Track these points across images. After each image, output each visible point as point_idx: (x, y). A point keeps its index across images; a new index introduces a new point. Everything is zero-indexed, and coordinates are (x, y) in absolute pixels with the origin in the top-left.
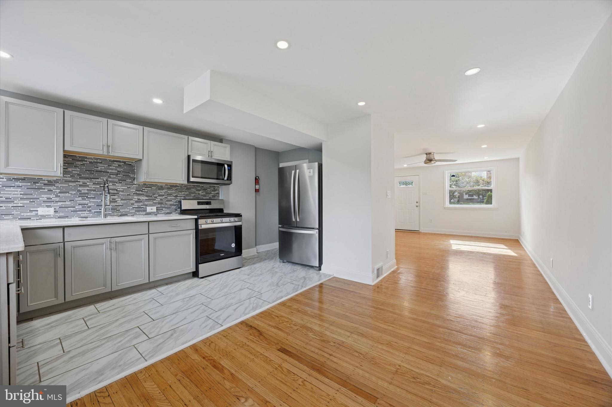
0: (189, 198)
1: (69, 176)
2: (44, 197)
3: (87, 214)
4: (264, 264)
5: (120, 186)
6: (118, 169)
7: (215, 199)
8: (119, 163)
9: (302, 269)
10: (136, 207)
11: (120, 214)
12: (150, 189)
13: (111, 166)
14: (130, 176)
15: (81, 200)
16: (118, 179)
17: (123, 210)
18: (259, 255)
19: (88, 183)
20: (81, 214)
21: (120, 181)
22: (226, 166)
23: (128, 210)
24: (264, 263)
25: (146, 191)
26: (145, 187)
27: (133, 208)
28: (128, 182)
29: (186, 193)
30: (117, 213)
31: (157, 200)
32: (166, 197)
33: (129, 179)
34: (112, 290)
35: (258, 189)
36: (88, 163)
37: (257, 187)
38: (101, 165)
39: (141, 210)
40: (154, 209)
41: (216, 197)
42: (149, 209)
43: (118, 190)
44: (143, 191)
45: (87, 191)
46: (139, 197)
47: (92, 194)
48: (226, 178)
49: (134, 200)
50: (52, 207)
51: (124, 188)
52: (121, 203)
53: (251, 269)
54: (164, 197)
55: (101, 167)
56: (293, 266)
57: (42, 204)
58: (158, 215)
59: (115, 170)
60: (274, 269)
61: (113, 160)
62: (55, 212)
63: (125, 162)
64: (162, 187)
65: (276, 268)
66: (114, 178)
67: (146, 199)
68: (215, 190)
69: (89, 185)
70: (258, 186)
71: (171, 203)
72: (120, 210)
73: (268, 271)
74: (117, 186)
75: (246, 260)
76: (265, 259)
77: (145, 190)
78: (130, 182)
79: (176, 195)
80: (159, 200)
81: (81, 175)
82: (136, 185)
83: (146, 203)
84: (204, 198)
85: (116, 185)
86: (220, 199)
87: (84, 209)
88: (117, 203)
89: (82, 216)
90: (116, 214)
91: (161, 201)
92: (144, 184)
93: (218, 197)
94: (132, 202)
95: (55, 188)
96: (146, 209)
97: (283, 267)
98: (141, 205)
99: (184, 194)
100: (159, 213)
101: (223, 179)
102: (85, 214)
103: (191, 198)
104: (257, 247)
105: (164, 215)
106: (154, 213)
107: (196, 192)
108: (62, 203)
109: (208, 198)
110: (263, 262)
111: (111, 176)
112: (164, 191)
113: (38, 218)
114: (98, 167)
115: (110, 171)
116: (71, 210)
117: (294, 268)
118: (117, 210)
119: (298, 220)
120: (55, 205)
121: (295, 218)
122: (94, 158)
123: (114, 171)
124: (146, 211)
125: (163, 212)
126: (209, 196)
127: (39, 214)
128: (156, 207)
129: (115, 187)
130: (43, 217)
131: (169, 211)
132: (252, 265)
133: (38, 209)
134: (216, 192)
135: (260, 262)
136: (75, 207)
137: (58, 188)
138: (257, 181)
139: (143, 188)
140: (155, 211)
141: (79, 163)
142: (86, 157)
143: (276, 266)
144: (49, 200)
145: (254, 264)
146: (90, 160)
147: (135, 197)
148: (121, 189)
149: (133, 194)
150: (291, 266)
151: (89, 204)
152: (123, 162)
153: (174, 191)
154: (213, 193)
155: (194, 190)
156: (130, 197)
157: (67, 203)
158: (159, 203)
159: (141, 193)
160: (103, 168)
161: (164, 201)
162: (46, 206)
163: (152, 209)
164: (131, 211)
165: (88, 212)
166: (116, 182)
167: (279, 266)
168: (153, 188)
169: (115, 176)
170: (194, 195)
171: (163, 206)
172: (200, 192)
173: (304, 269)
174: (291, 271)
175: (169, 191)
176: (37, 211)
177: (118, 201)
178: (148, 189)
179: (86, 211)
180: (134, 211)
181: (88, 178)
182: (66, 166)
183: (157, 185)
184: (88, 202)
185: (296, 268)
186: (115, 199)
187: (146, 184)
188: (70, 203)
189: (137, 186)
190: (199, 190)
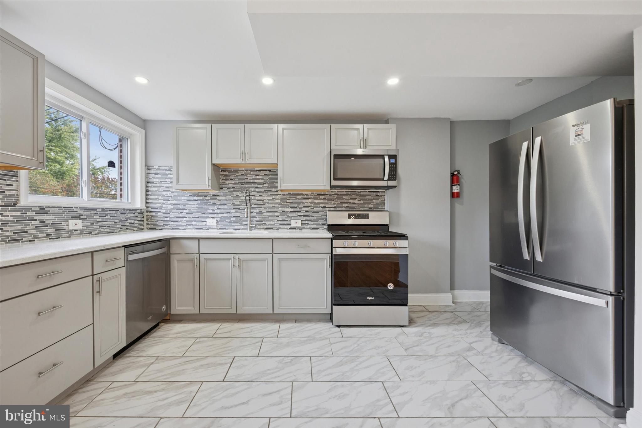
0: (340, 209)
1: (226, 189)
2: (210, 209)
3: (239, 226)
4: (455, 333)
5: (266, 197)
6: (264, 178)
7: (378, 210)
8: (265, 172)
9: (550, 385)
10: (280, 220)
11: (266, 227)
12: (295, 198)
13: (258, 176)
14: (275, 185)
15: (235, 212)
16: (264, 189)
17: (269, 223)
18: (456, 308)
19: (240, 195)
20: (235, 226)
21: (267, 191)
22: (387, 159)
23: (273, 223)
24: (455, 330)
25: (291, 201)
26: (290, 197)
27: (277, 221)
28: (273, 192)
29: (336, 202)
30: (264, 226)
31: (302, 211)
32: (312, 208)
33: (274, 189)
34: (237, 313)
35: (458, 193)
36: (240, 174)
37: (456, 189)
38: (250, 176)
39: (285, 223)
40: (298, 223)
41: (379, 207)
42: (294, 223)
43: (264, 201)
44: (288, 201)
45: (239, 203)
46: (283, 209)
47: (243, 206)
48: (386, 177)
49: (278, 212)
50: (215, 219)
51: (269, 198)
52: (267, 215)
53: (420, 336)
54: (310, 208)
55: (250, 178)
56: (524, 364)
57: (209, 216)
58: (303, 230)
59: (262, 179)
60: (470, 353)
61: (260, 169)
62: (217, 223)
63: (270, 170)
64: (307, 195)
65: (474, 352)
66: (261, 188)
67: (290, 211)
68: (377, 197)
69: (241, 197)
70: (458, 187)
71: (318, 215)
72: (266, 223)
73: (452, 355)
74: (263, 197)
75: (427, 313)
76: (464, 321)
77: (289, 200)
78: (275, 192)
79: (324, 205)
80: (305, 212)
81: (235, 187)
82: (281, 194)
83: (291, 215)
84: (361, 209)
85: (262, 195)
86: (386, 210)
87: (237, 221)
88: (263, 215)
89: (235, 228)
90: (262, 227)
91: (307, 214)
92: (288, 193)
93: (383, 207)
94: (277, 214)
95: (217, 201)
96: (291, 223)
97: (494, 354)
98: (286, 218)
99: (334, 204)
100: (304, 228)
101: (383, 180)
102: (237, 226)
103: (344, 209)
104: (456, 292)
105: (309, 230)
106: (298, 227)
107: (350, 201)
108: (221, 215)
109: (367, 209)
110: (456, 327)
111: (259, 186)
112: (310, 200)
113: (206, 228)
114: (248, 178)
115: (257, 181)
116: (228, 221)
117: (525, 370)
118: (263, 223)
119: (539, 258)
120: (217, 216)
121: (529, 253)
122: (244, 169)
123: (261, 181)
124: (291, 225)
125: (309, 226)
126: (369, 206)
127: (207, 225)
128: (300, 220)
129: (261, 198)
130: (210, 227)
131: (315, 226)
132: (429, 326)
133: (207, 220)
134: (380, 200)
135: (448, 324)
136: (230, 219)
137: (219, 201)
138: (455, 178)
139: (288, 198)
140: (300, 225)
141: (234, 176)
142: (238, 169)
143: (479, 346)
144: (213, 212)
145: (435, 325)
146: (241, 172)
147: (280, 209)
148: (267, 199)
149: (278, 205)
150: (518, 359)
151: (241, 217)
152: (268, 170)
153: (321, 201)
154: (374, 201)
155: (346, 198)
156: (275, 209)
157: (225, 215)
158: (304, 216)
159: (286, 204)
160: (251, 178)
161: (310, 214)
162: (212, 217)
163: (296, 223)
164: (276, 225)
165: (240, 224)
166: (262, 193)
167: (486, 348)
168: (298, 197)
169: (261, 186)
170: (347, 205)
171: (308, 219)
172: (356, 201)
173: (557, 385)
174: (509, 378)
175: (315, 201)
176: (206, 222)
177: (264, 212)
178: (292, 198)
179: (238, 223)
180: (279, 225)
181: (240, 190)
182: (224, 179)
183: (302, 193)
184: (240, 214)
185: (529, 374)
186: (262, 211)
187: (291, 193)
188: (227, 215)
189: (282, 196)
190: (355, 198)
